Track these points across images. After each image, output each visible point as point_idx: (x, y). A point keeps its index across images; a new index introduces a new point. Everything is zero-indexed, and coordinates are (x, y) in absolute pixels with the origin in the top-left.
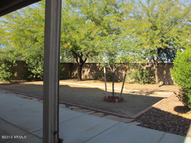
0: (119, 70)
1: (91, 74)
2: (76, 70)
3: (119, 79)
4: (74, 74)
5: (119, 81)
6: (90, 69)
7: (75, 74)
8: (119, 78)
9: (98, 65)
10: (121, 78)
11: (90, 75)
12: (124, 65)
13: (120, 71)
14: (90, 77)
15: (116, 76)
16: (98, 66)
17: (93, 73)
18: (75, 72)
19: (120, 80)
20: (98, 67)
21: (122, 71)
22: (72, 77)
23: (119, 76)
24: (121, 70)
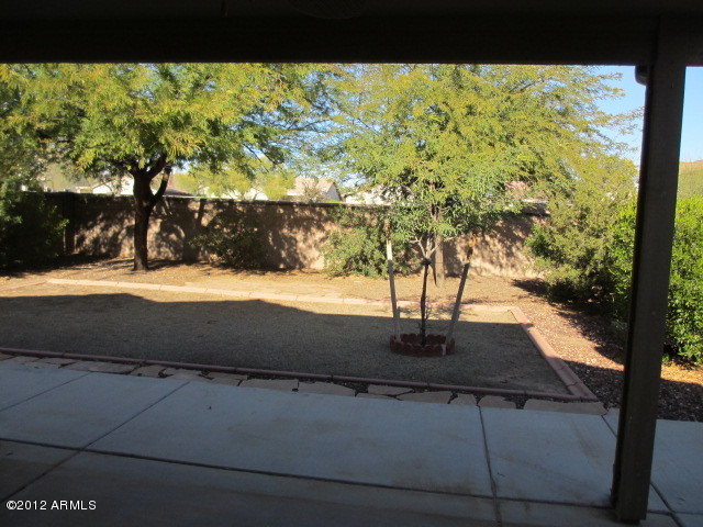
0: (281, 228)
1: (166, 240)
2: (95, 224)
3: (283, 260)
4: (82, 239)
5: (282, 266)
6: (159, 221)
7: (87, 242)
8: (284, 254)
9: (195, 206)
10: (290, 254)
11: (159, 246)
12: (302, 210)
13: (285, 231)
14: (159, 253)
15: (272, 247)
16: (194, 211)
17: (173, 236)
18: (87, 233)
19: (285, 263)
20: (196, 215)
21: (294, 230)
22: (77, 251)
23: (283, 249)
24: (291, 227)
